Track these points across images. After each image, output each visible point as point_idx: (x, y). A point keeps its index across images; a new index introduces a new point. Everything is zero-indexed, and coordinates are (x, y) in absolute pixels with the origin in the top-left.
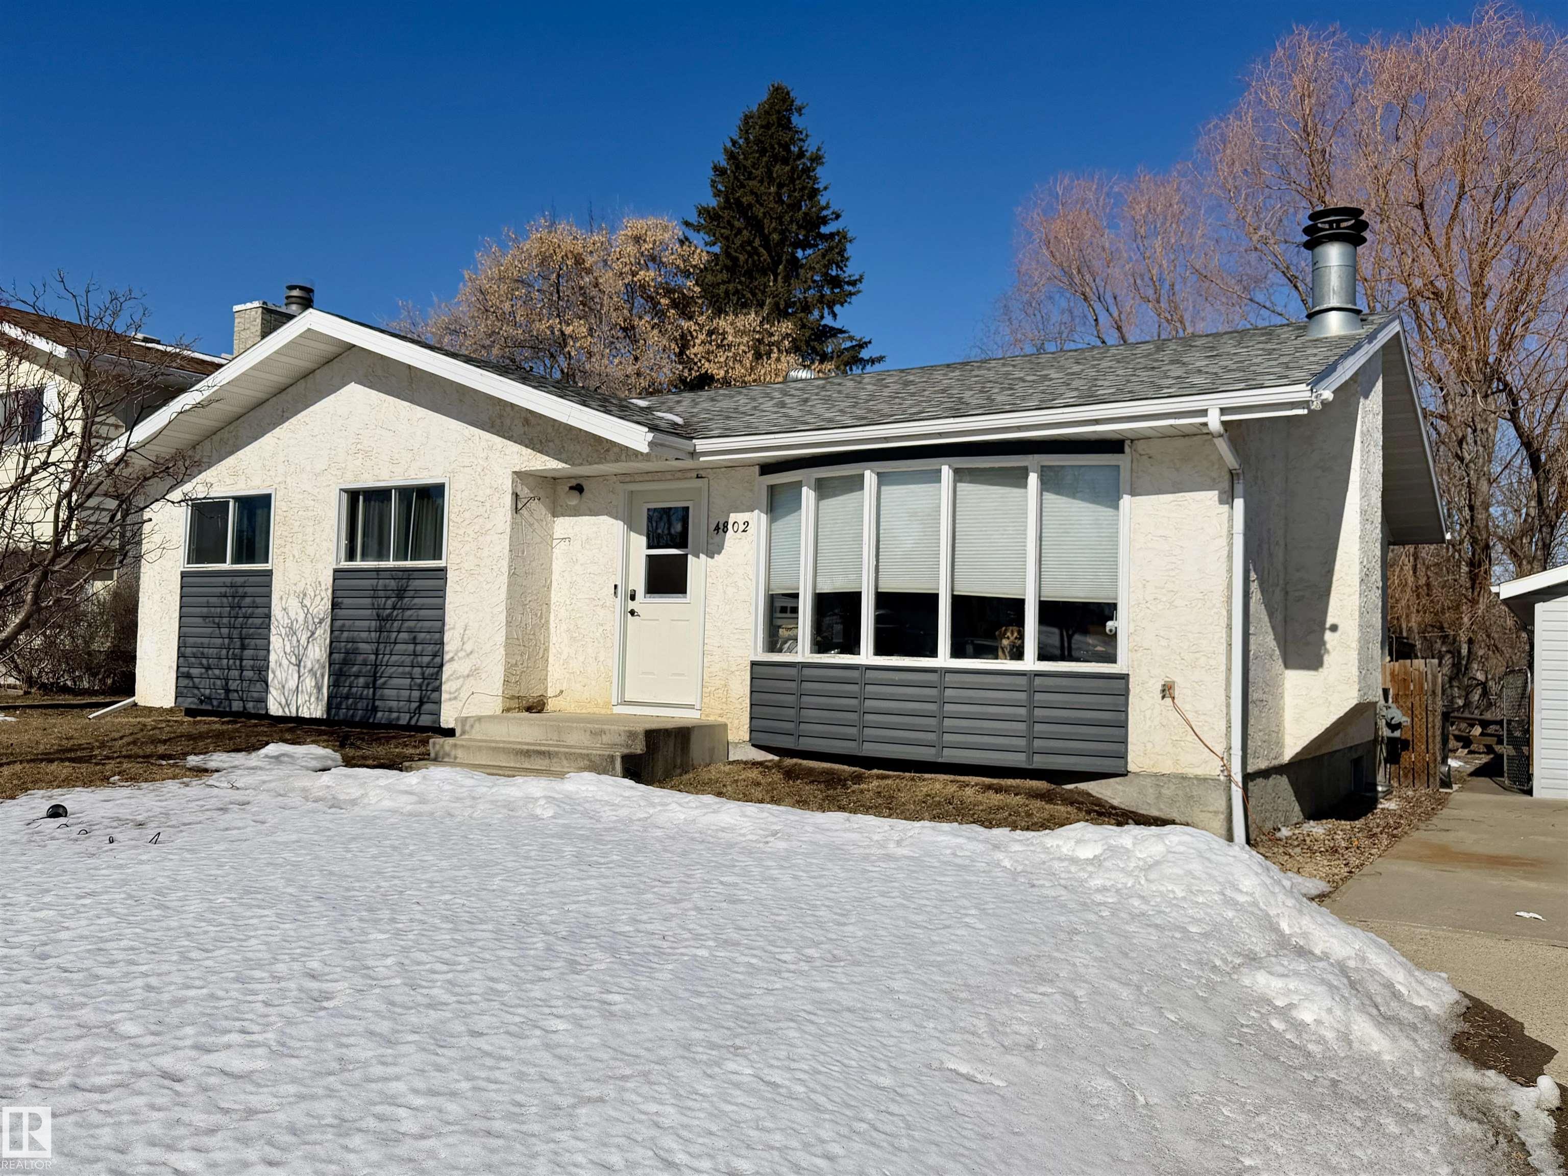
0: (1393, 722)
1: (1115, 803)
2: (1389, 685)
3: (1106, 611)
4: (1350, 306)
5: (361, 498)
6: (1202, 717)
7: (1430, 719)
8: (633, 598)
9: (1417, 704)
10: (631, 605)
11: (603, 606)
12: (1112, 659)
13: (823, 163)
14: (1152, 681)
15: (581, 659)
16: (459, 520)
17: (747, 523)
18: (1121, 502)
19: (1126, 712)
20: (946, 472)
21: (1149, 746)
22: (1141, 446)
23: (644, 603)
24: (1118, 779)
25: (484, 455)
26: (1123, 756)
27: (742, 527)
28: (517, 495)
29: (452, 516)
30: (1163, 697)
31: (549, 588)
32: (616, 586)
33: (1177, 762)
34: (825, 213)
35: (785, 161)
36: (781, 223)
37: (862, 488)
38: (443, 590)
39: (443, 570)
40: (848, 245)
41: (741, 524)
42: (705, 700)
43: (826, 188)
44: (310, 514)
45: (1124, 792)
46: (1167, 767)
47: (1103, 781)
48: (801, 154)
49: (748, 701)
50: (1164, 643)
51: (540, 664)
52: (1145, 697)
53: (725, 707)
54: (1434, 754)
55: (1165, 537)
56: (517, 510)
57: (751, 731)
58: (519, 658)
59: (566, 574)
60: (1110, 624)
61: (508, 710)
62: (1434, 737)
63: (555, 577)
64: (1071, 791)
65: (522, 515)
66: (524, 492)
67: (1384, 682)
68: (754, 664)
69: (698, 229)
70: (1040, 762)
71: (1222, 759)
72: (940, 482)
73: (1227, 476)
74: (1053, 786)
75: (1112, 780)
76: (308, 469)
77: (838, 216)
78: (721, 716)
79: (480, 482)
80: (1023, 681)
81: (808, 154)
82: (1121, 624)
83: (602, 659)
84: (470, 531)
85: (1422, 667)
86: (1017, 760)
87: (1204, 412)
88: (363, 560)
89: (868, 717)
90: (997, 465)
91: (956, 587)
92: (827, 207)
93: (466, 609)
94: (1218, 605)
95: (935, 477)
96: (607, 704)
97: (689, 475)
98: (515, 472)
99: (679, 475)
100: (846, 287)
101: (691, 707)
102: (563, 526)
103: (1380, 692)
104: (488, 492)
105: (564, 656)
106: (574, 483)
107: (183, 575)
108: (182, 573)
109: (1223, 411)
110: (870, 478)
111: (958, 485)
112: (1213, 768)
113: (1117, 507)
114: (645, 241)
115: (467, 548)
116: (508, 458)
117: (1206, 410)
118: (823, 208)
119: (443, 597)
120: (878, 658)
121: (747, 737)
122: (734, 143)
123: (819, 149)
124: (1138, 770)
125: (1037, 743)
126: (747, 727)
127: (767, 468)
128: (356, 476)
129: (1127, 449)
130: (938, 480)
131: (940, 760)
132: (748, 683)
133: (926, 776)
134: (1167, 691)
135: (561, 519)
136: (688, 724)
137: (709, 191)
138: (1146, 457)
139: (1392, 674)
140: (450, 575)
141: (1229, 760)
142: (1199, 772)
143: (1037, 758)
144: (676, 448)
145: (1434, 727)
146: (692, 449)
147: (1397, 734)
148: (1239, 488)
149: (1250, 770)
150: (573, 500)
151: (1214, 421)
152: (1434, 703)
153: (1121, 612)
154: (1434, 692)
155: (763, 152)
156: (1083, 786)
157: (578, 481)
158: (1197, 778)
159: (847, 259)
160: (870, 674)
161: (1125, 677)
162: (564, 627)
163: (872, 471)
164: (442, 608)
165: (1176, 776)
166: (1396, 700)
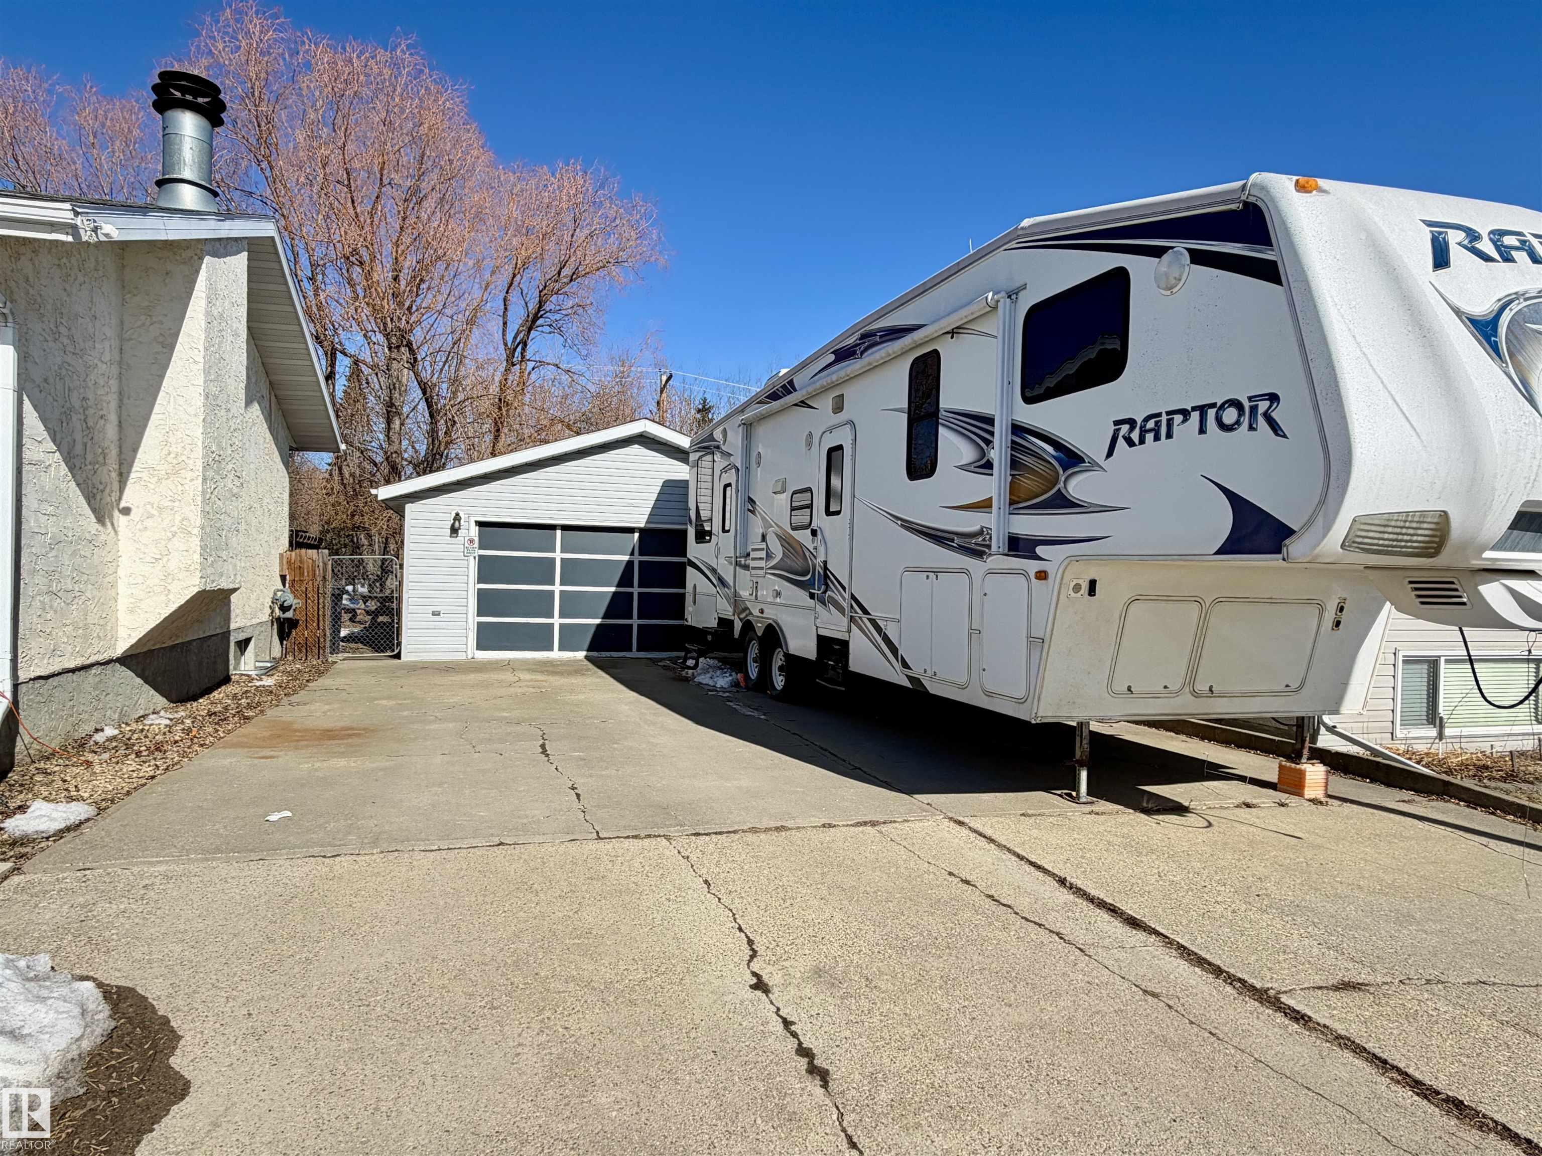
0: (285, 605)
7: (321, 601)
9: (310, 589)
54: (324, 630)
62: (324, 616)
85: (315, 556)
139: (289, 562)
145: (324, 607)
147: (289, 614)
148: (8, 333)
149: (23, 676)
152: (324, 586)
154: (324, 577)
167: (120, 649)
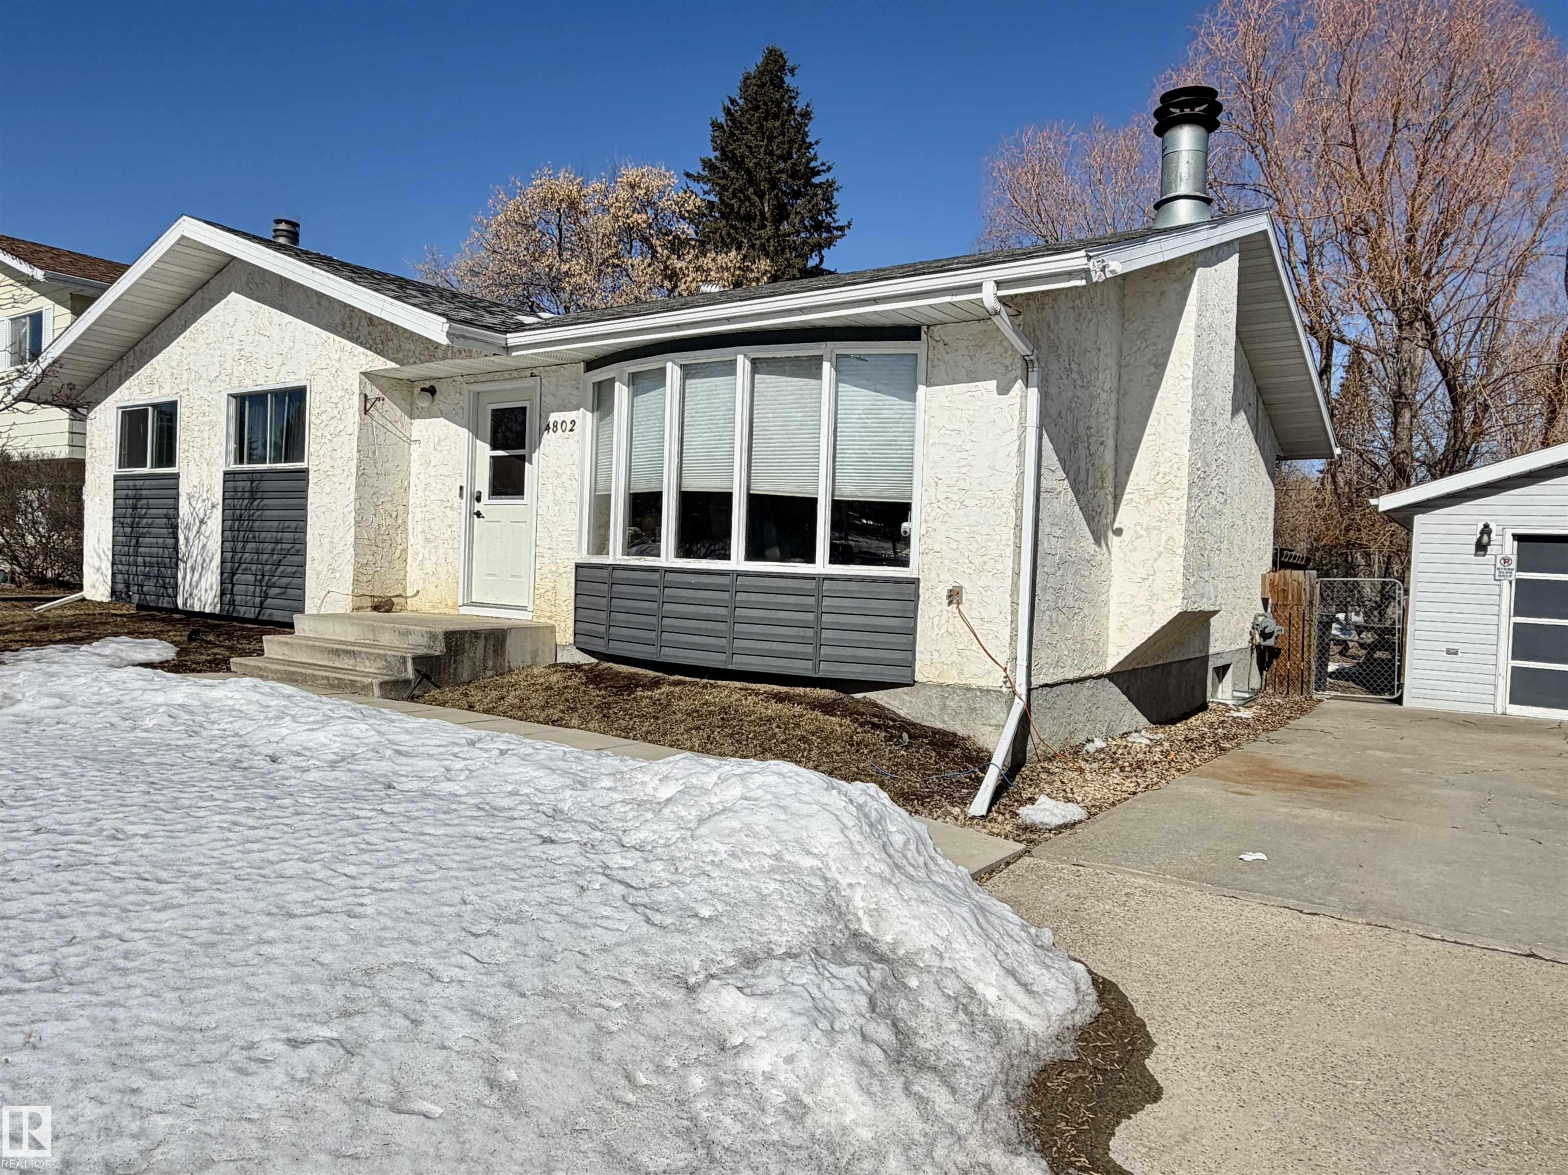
0: (1267, 631)
1: (902, 713)
2: (1268, 595)
3: (902, 511)
4: (1198, 194)
5: (247, 403)
6: (986, 625)
7: (1306, 629)
8: (478, 499)
9: (1294, 615)
10: (478, 507)
11: (452, 508)
12: (905, 563)
13: (811, 119)
14: (941, 586)
15: (434, 559)
16: (318, 422)
17: (573, 422)
18: (918, 393)
19: (915, 618)
20: (743, 364)
21: (936, 654)
22: (937, 331)
23: (487, 505)
24: (906, 689)
25: (337, 357)
26: (911, 665)
27: (569, 426)
28: (366, 396)
29: (313, 419)
30: (950, 603)
31: (406, 490)
32: (461, 488)
33: (961, 673)
34: (812, 164)
35: (776, 117)
36: (770, 173)
37: (663, 384)
38: (305, 491)
39: (305, 471)
40: (835, 193)
41: (568, 422)
42: (537, 602)
43: (817, 143)
44: (207, 419)
45: (911, 702)
46: (952, 678)
47: (892, 691)
48: (791, 111)
49: (573, 604)
50: (954, 545)
51: (398, 564)
52: (934, 603)
53: (553, 609)
54: (1309, 662)
55: (959, 432)
56: (366, 411)
57: (575, 634)
58: (371, 558)
59: (421, 476)
60: (905, 525)
61: (358, 609)
62: (1309, 646)
63: (413, 479)
64: (858, 701)
65: (372, 417)
66: (373, 392)
67: (1263, 592)
68: (578, 566)
69: (698, 179)
70: (826, 670)
71: (1005, 670)
72: (735, 374)
73: (1019, 363)
74: (842, 695)
75: (899, 690)
76: (204, 376)
77: (829, 168)
78: (550, 618)
79: (334, 383)
80: (812, 585)
81: (798, 110)
82: (914, 526)
83: (449, 560)
84: (326, 433)
85: (1301, 578)
86: (802, 668)
87: (978, 287)
88: (249, 463)
89: (666, 621)
90: (792, 354)
91: (753, 486)
92: (815, 158)
93: (323, 509)
94: (1007, 504)
95: (729, 368)
96: (455, 606)
97: (523, 374)
98: (362, 373)
99: (515, 374)
100: (835, 232)
101: (524, 608)
102: (420, 428)
103: (1260, 602)
104: (340, 393)
105: (420, 557)
106: (427, 385)
107: (117, 479)
108: (115, 476)
109: (999, 284)
110: (673, 372)
111: (757, 376)
112: (995, 680)
113: (913, 399)
114: (639, 187)
115: (324, 450)
116: (356, 359)
117: (980, 285)
118: (812, 160)
119: (305, 498)
120: (679, 560)
121: (572, 640)
122: (733, 102)
123: (808, 106)
124: (925, 680)
125: (824, 650)
126: (571, 631)
127: (591, 365)
128: (240, 381)
129: (923, 336)
130: (733, 372)
131: (730, 667)
132: (573, 585)
133: (719, 682)
134: (954, 596)
135: (417, 422)
136: (504, 624)
137: (710, 145)
138: (941, 344)
139: (1272, 584)
140: (312, 477)
141: (1014, 671)
142: (982, 683)
143: (823, 666)
144: (491, 344)
145: (1309, 636)
146: (503, 343)
147: (1270, 642)
148: (1034, 377)
149: (1035, 682)
150: (424, 402)
151: (989, 296)
152: (1311, 613)
153: (915, 512)
154: (1311, 602)
155: (757, 108)
156: (872, 695)
157: (432, 383)
158: (980, 689)
159: (836, 207)
160: (670, 577)
161: (915, 582)
162: (419, 528)
163: (674, 362)
164: (304, 508)
165: (961, 687)
166: (1275, 610)
167: (1110, 665)
